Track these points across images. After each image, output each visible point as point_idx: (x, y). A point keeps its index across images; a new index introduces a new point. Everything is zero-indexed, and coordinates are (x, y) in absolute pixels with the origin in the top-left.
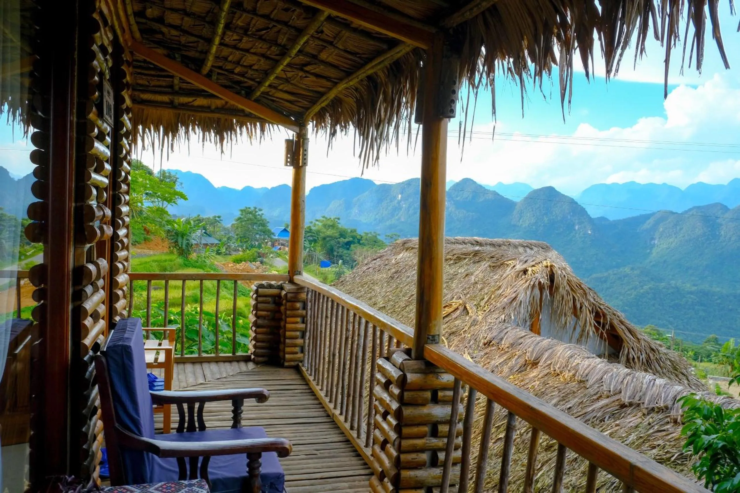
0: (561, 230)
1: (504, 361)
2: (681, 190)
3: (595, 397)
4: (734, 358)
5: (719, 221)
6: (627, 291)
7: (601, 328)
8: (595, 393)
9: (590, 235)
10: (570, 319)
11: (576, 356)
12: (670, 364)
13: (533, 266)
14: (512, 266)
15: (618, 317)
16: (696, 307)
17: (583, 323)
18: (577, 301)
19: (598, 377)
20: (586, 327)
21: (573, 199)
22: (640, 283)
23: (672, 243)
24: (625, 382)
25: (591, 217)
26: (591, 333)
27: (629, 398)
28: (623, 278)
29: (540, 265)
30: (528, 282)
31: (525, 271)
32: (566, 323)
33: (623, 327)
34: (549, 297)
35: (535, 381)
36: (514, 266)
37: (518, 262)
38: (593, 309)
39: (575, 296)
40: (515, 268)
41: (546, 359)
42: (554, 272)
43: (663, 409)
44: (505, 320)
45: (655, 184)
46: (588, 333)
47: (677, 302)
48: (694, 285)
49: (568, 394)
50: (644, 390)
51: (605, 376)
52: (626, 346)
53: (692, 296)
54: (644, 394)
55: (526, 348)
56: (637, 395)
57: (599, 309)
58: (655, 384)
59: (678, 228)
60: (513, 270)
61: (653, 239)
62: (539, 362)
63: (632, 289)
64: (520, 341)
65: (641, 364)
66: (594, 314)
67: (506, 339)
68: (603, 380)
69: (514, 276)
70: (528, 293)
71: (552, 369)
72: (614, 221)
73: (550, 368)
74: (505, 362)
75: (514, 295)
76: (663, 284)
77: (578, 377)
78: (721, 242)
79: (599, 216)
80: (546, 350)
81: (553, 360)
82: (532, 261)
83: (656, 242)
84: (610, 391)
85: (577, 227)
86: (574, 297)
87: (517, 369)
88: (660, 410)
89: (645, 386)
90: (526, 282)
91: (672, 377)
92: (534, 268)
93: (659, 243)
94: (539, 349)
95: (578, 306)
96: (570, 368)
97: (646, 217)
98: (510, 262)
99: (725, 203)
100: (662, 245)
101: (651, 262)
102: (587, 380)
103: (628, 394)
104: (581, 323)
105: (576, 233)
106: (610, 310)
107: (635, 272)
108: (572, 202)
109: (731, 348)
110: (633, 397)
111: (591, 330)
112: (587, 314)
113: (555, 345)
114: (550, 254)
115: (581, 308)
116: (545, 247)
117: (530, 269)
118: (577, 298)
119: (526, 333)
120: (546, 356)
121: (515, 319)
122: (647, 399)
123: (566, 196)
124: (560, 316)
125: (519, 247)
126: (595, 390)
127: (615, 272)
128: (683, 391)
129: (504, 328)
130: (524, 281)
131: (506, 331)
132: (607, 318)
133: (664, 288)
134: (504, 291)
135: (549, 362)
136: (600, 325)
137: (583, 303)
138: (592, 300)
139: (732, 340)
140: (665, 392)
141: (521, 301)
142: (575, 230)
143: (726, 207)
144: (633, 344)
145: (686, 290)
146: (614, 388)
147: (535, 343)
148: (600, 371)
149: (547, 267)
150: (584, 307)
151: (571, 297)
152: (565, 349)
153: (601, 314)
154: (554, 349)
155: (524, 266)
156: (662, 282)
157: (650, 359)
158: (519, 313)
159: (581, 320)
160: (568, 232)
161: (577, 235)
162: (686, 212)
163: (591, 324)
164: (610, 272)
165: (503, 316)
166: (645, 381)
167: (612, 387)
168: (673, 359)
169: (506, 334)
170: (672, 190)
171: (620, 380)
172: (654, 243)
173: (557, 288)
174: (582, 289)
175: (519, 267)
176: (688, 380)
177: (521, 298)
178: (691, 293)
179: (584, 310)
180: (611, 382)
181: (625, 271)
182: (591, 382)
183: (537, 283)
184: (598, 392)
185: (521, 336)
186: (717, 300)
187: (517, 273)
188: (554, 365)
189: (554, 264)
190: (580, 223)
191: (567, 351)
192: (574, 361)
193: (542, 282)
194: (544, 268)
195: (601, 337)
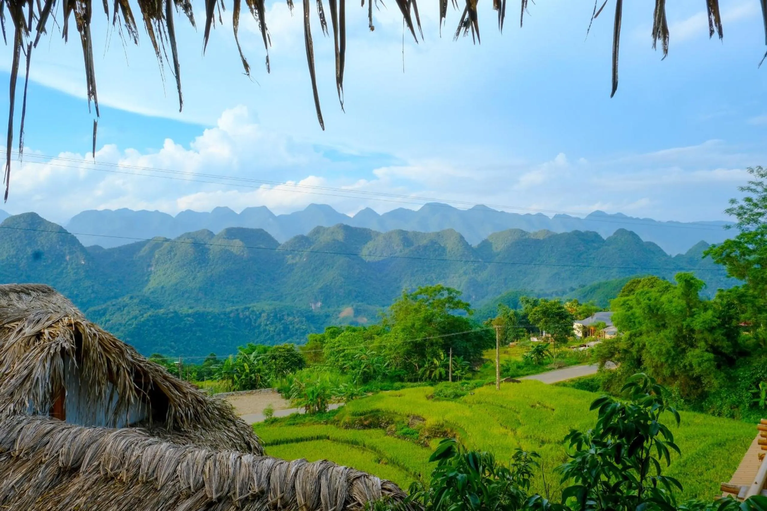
0: (50, 261)
1: (23, 476)
2: (172, 217)
3: (171, 501)
4: (234, 373)
5: (207, 246)
6: (127, 322)
7: (142, 390)
8: (170, 495)
9: (84, 265)
10: (106, 388)
11: (133, 446)
12: (217, 413)
13: (50, 326)
14: (17, 330)
15: (161, 372)
16: (194, 329)
17: (122, 389)
18: (113, 364)
19: (170, 470)
20: (125, 393)
21: (61, 227)
22: (140, 311)
23: (168, 269)
24: (207, 470)
25: (83, 246)
26: (132, 399)
27: (217, 491)
28: (122, 308)
29: (60, 325)
30: (46, 350)
31: (39, 335)
32: (100, 393)
33: (168, 383)
34: (76, 365)
35: (79, 498)
36: (21, 330)
37: (26, 325)
38: (131, 369)
39: (109, 357)
40: (23, 332)
41: (90, 461)
42: (81, 331)
43: (258, 496)
44: (15, 411)
45: (148, 211)
46: (129, 400)
47: (176, 325)
48: (191, 308)
49: (132, 505)
50: (231, 475)
51: (179, 468)
52: (172, 405)
53: (189, 319)
54: (233, 480)
55: (56, 450)
56: (225, 485)
57: (139, 368)
58: (243, 464)
59: (172, 254)
60: (20, 336)
61: (149, 266)
62: (79, 467)
63: (133, 318)
64: (45, 439)
65: (189, 421)
66: (133, 375)
67: (22, 439)
68: (178, 473)
69: (23, 344)
70: (47, 365)
71: (102, 473)
72: (110, 249)
73: (98, 472)
74: (27, 477)
75: (25, 372)
76: (162, 311)
77: (142, 477)
78: (210, 265)
79: (92, 244)
80: (89, 446)
81: (102, 459)
82: (47, 321)
83: (153, 269)
84: (190, 488)
85: (68, 258)
86: (108, 360)
87: (46, 485)
88: (256, 497)
89: (231, 471)
90: (42, 350)
91: (220, 426)
92: (51, 330)
93: (156, 270)
94: (79, 447)
95: (115, 369)
96: (129, 465)
97: (140, 245)
98: (12, 324)
99: (211, 230)
100: (158, 272)
101: (149, 289)
102: (156, 479)
103: (214, 486)
104: (119, 390)
105: (67, 265)
106: (151, 367)
107: (135, 301)
108: (61, 231)
109: (231, 364)
110: (220, 489)
111: (131, 396)
112: (125, 377)
113: (101, 435)
114: (54, 299)
115: (118, 369)
116: (46, 290)
117: (46, 331)
118: (111, 359)
119: (52, 426)
120: (90, 455)
121: (31, 407)
122: (238, 487)
123: (53, 224)
124: (92, 385)
125: (10, 293)
126: (170, 490)
127: (114, 303)
128: (275, 466)
129: (15, 423)
130: (39, 350)
131: (19, 427)
132: (149, 377)
133: (163, 314)
134: (9, 367)
135: (96, 463)
136: (141, 387)
137: (121, 364)
138: (130, 358)
139: (231, 356)
140: (257, 473)
141: (38, 378)
142: (66, 261)
143: (212, 232)
144: (180, 400)
145: (184, 313)
146: (194, 481)
147: (70, 437)
148: (170, 461)
149: (70, 325)
150: (122, 369)
151: (105, 359)
152: (116, 438)
153: (142, 373)
154: (101, 440)
155: (37, 328)
156: (161, 309)
157: (198, 413)
158: (36, 395)
159: (119, 386)
160: (57, 264)
161: (69, 266)
162: (179, 238)
163: (131, 388)
164: (109, 303)
165: (12, 406)
166: (230, 464)
167: (191, 481)
168: (219, 407)
169: (19, 431)
170: (164, 217)
171: (199, 470)
172: (151, 270)
173: (87, 352)
174: (117, 346)
175: (29, 331)
176: (235, 425)
177: (37, 375)
178: (189, 315)
179: (122, 373)
180: (188, 474)
181: (124, 301)
182: (161, 480)
183: (59, 349)
184: (174, 492)
185: (45, 431)
186: (210, 319)
187: (26, 340)
188: (103, 466)
189: (79, 321)
190: (70, 253)
191: (121, 441)
192: (132, 454)
193: (67, 348)
194: (66, 328)
195: (144, 399)
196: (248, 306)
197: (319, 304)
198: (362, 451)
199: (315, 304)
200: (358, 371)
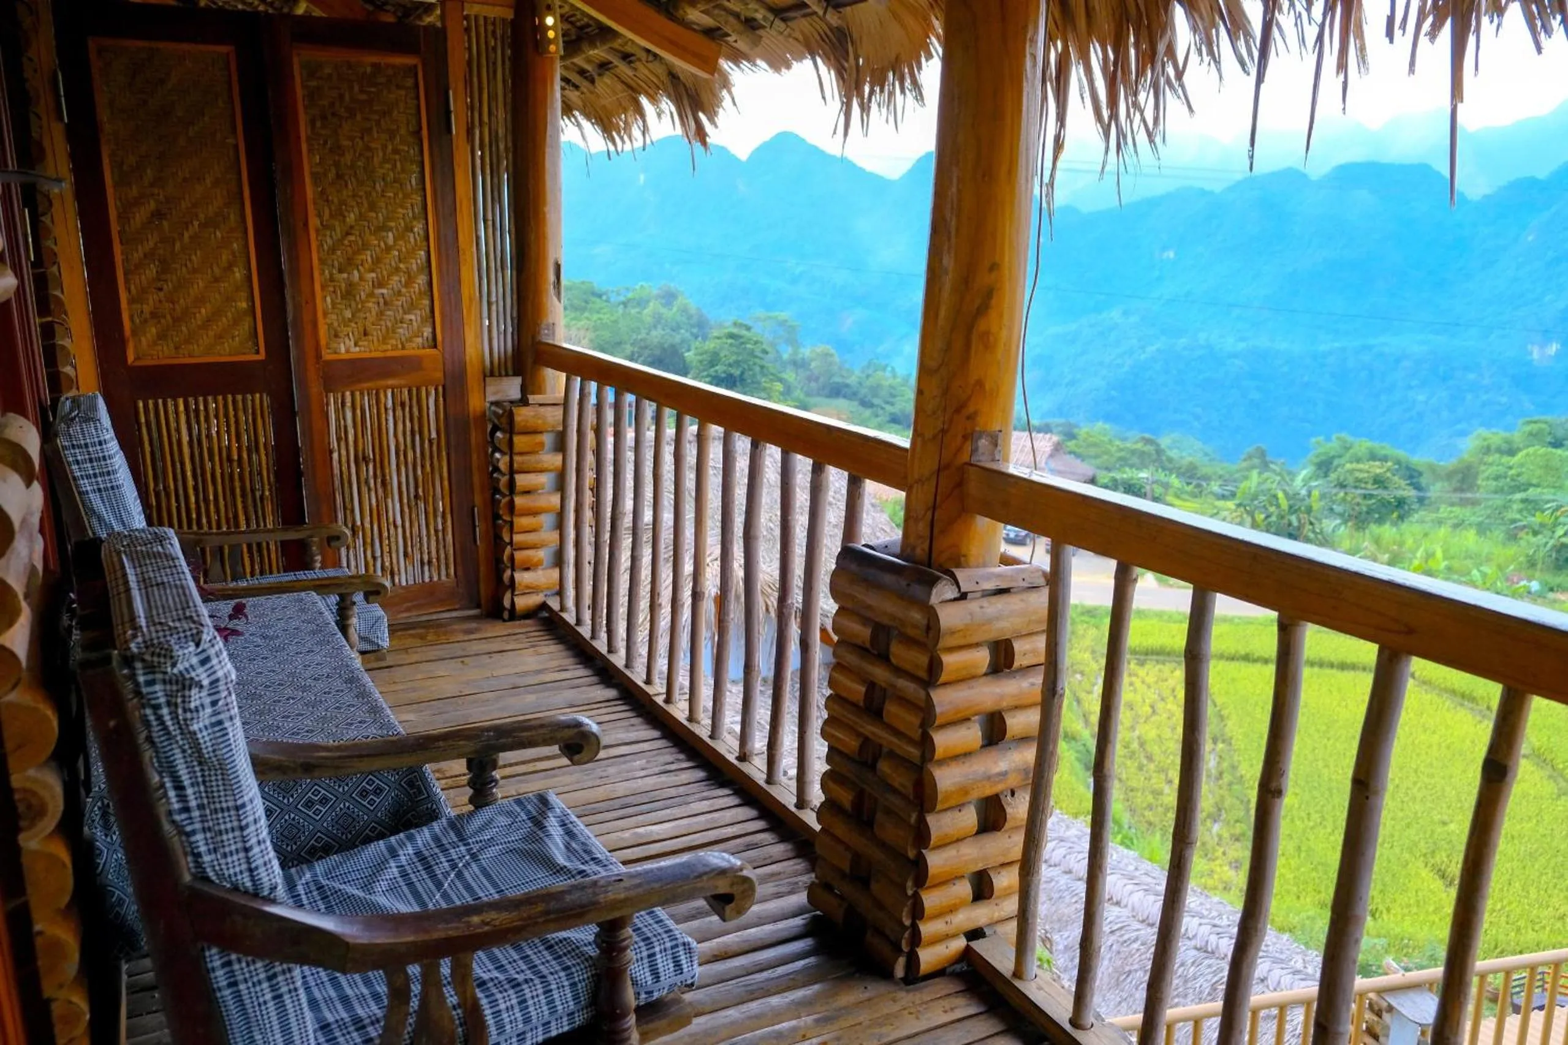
196: (1372, 341)
197: (1553, 348)
198: (1478, 718)
199: (1543, 345)
200: (1544, 540)
